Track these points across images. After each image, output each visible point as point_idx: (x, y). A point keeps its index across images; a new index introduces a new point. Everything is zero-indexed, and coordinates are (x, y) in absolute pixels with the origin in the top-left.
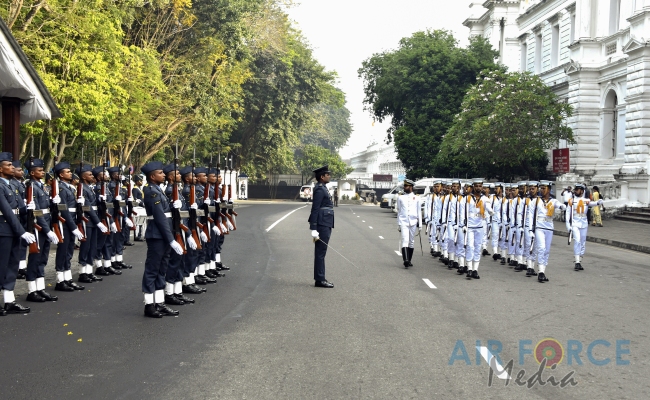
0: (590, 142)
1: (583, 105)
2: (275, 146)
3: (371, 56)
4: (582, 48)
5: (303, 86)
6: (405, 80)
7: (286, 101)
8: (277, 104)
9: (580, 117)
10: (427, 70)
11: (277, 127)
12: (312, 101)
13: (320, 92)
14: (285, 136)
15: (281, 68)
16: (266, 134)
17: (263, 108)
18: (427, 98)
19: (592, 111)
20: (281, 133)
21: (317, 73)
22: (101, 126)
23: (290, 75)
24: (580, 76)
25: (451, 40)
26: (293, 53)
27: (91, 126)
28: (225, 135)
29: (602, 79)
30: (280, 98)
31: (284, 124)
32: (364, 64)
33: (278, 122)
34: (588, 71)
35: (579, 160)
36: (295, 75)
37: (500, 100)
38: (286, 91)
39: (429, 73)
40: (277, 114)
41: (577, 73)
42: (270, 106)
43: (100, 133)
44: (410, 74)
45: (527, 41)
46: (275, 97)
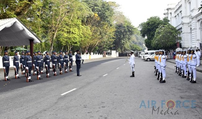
0: (187, 40)
1: (185, 31)
2: (124, 45)
3: (141, 23)
4: (184, 18)
5: (129, 31)
6: (147, 28)
7: (126, 35)
8: (124, 35)
9: (185, 34)
10: (151, 25)
11: (124, 40)
12: (132, 34)
13: (133, 32)
14: (126, 42)
15: (124, 27)
16: (122, 42)
17: (121, 36)
18: (151, 32)
19: (187, 33)
20: (125, 41)
21: (132, 28)
22: (78, 43)
23: (126, 28)
24: (184, 25)
25: (159, 19)
26: (126, 24)
27: (76, 43)
28: (112, 43)
29: (189, 25)
30: (124, 34)
31: (126, 40)
32: (140, 25)
33: (124, 39)
34: (185, 24)
35: (185, 45)
36: (127, 29)
37: (163, 31)
38: (125, 32)
39: (152, 26)
40: (124, 37)
41: (183, 24)
42: (122, 36)
43: (78, 44)
44: (147, 27)
45: (176, 17)
46: (123, 34)
